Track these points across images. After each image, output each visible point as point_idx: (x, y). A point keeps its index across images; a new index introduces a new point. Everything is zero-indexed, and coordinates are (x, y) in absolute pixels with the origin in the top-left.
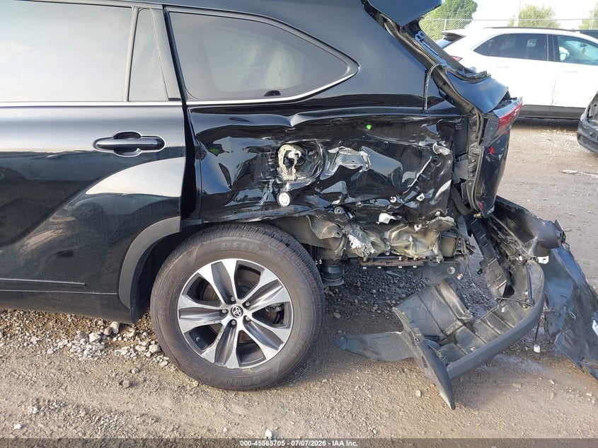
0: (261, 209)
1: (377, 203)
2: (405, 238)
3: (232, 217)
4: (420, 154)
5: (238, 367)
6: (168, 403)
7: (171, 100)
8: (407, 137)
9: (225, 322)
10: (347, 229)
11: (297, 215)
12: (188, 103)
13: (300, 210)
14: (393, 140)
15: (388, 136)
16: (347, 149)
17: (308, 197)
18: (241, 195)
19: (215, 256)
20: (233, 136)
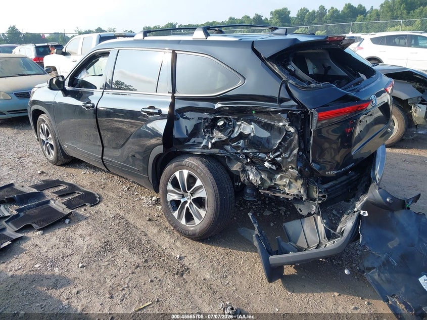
0: (202, 149)
1: (260, 155)
2: (284, 180)
3: (188, 150)
4: (280, 130)
5: (185, 224)
6: (155, 231)
7: (169, 93)
8: (274, 120)
9: (182, 201)
10: (248, 168)
11: (220, 155)
12: (175, 95)
13: (222, 152)
14: (266, 121)
15: (265, 118)
16: (245, 123)
17: (226, 146)
18: (193, 140)
19: (180, 167)
20: (191, 111)
